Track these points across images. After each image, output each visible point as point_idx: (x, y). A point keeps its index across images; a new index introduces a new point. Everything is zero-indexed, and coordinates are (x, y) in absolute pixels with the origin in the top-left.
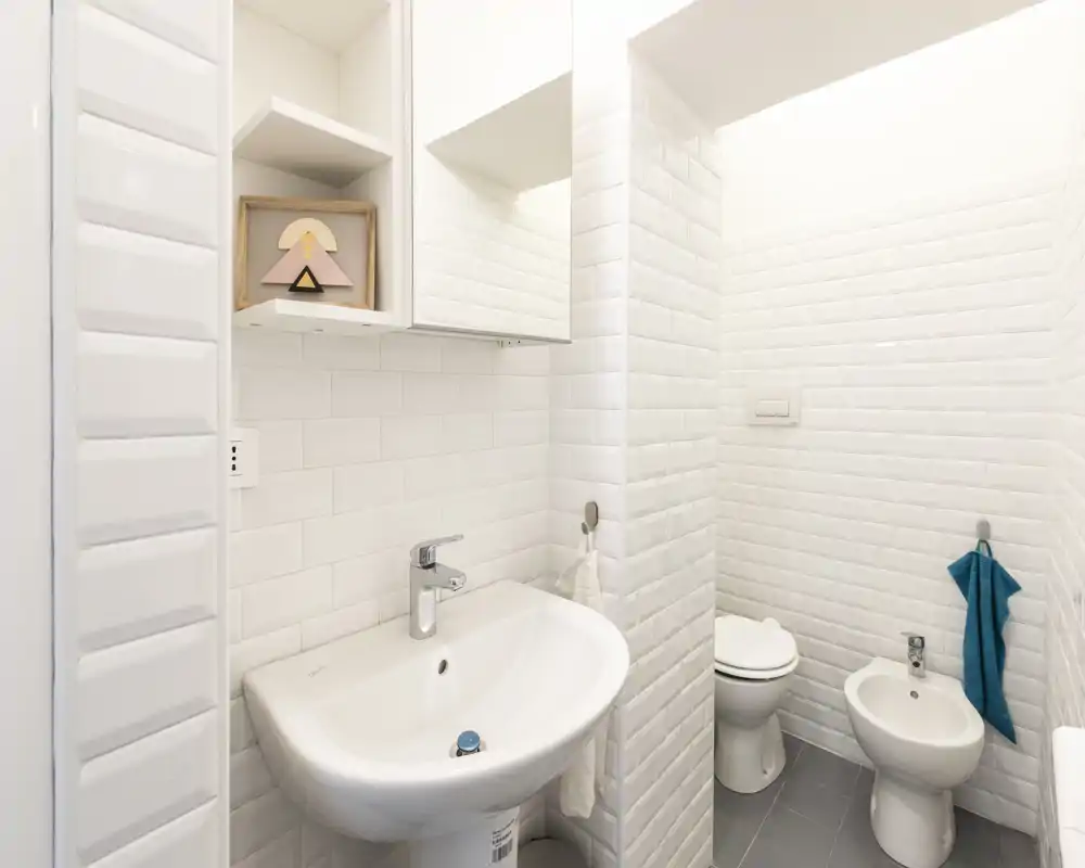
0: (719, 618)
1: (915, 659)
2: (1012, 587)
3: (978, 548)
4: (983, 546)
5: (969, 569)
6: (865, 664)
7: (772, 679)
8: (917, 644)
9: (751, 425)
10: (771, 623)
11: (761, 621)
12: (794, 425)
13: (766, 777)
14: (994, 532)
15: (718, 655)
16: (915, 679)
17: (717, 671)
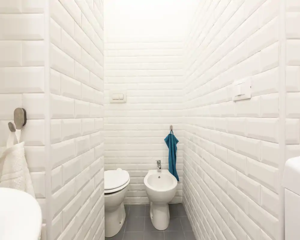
0: (106, 171)
1: (160, 167)
2: (177, 141)
3: (171, 133)
4: (172, 132)
5: (169, 138)
6: (147, 173)
7: (123, 189)
8: (159, 163)
9: (111, 103)
10: (119, 170)
11: (116, 170)
12: (125, 102)
13: (121, 224)
14: (174, 128)
15: (106, 187)
16: (159, 172)
17: (105, 194)
